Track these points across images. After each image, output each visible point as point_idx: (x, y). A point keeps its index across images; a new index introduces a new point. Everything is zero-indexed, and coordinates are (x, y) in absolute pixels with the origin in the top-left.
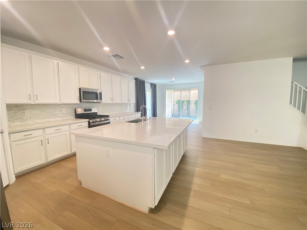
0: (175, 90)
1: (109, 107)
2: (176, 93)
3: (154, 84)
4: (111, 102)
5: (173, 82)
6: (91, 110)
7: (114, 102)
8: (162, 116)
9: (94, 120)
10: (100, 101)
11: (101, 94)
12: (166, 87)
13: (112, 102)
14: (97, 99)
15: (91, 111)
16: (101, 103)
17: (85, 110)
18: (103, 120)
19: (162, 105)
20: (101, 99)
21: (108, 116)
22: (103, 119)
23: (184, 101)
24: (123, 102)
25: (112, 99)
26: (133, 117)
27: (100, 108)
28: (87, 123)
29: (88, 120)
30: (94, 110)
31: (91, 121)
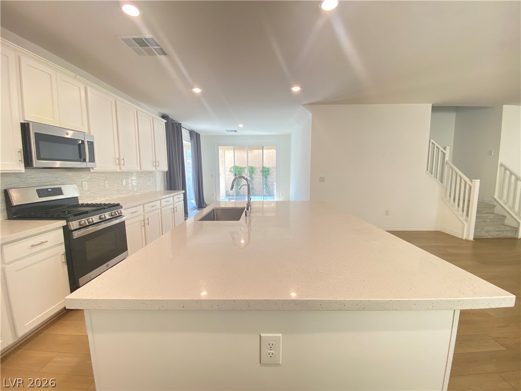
0: (238, 147)
1: (106, 182)
2: (238, 153)
3: (197, 133)
4: (117, 169)
5: (235, 131)
6: (59, 191)
7: (124, 169)
8: (213, 195)
9: (84, 221)
10: (90, 165)
11: (91, 144)
12: (219, 141)
13: (120, 169)
14: (82, 158)
15: (62, 194)
16: (92, 171)
17: (41, 193)
18: (108, 217)
19: (212, 176)
20: (92, 160)
21: (117, 206)
22: (107, 215)
23: (245, 167)
24: (144, 169)
25: (119, 161)
26: (169, 203)
27: (85, 184)
28: (61, 231)
29: (64, 223)
30: (69, 192)
31: (74, 225)
